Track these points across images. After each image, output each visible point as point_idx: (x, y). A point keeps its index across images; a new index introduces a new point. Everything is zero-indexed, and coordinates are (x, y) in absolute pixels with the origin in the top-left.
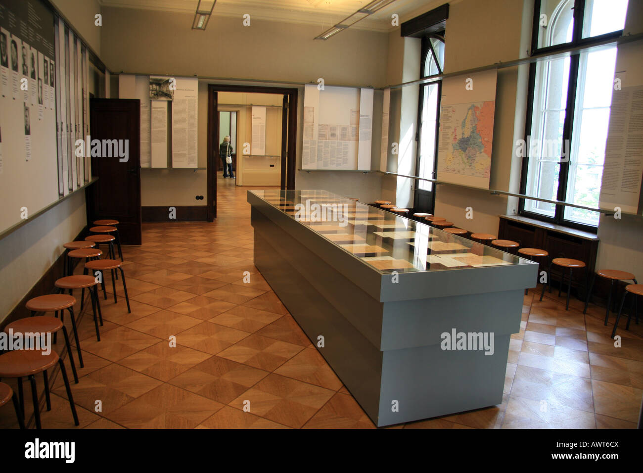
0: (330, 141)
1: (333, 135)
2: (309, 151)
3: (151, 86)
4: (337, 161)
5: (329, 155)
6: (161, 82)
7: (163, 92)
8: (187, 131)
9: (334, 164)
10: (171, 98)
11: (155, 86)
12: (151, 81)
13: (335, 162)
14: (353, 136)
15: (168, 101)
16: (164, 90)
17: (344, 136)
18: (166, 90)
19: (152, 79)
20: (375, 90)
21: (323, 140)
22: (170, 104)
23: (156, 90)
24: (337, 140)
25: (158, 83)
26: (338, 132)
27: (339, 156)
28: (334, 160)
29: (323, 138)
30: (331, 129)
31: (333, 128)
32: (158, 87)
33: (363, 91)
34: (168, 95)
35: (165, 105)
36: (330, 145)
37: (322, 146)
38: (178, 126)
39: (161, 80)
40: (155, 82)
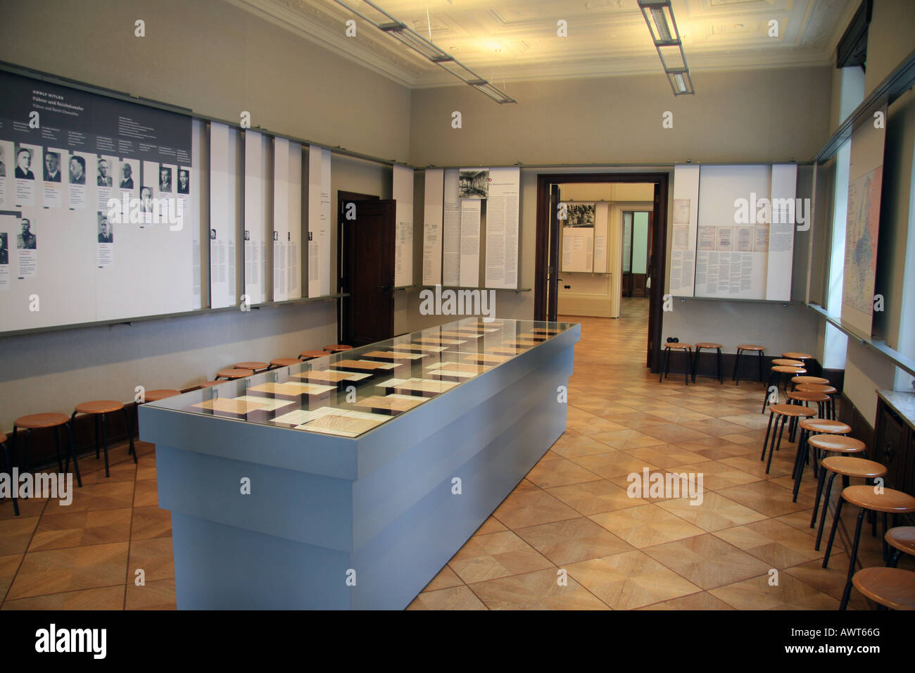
0: (718, 252)
1: (725, 243)
2: (681, 267)
3: (461, 182)
4: (731, 284)
5: (718, 274)
6: (473, 176)
7: (475, 189)
8: (504, 239)
9: (726, 288)
10: (485, 196)
11: (465, 182)
12: (461, 175)
13: (729, 286)
14: (759, 243)
15: (482, 200)
16: (477, 185)
17: (743, 244)
18: (479, 186)
19: (462, 173)
20: (798, 165)
21: (707, 251)
22: (484, 203)
23: (467, 187)
24: (732, 250)
25: (469, 177)
26: (734, 238)
27: (735, 276)
28: (727, 283)
29: (708, 247)
30: (721, 233)
31: (724, 232)
32: (469, 183)
33: (777, 170)
34: (480, 192)
35: (478, 205)
36: (719, 258)
37: (706, 260)
38: (493, 233)
39: (473, 173)
40: (466, 176)
